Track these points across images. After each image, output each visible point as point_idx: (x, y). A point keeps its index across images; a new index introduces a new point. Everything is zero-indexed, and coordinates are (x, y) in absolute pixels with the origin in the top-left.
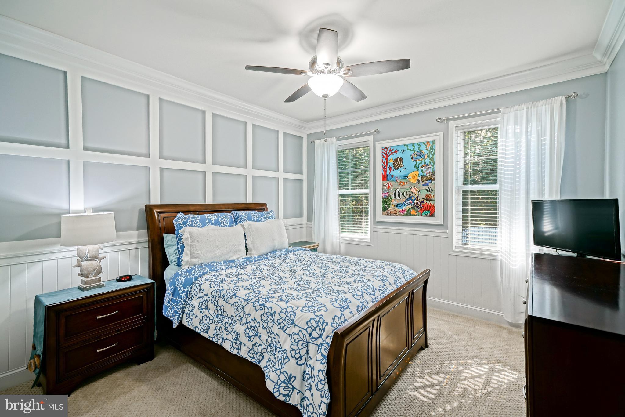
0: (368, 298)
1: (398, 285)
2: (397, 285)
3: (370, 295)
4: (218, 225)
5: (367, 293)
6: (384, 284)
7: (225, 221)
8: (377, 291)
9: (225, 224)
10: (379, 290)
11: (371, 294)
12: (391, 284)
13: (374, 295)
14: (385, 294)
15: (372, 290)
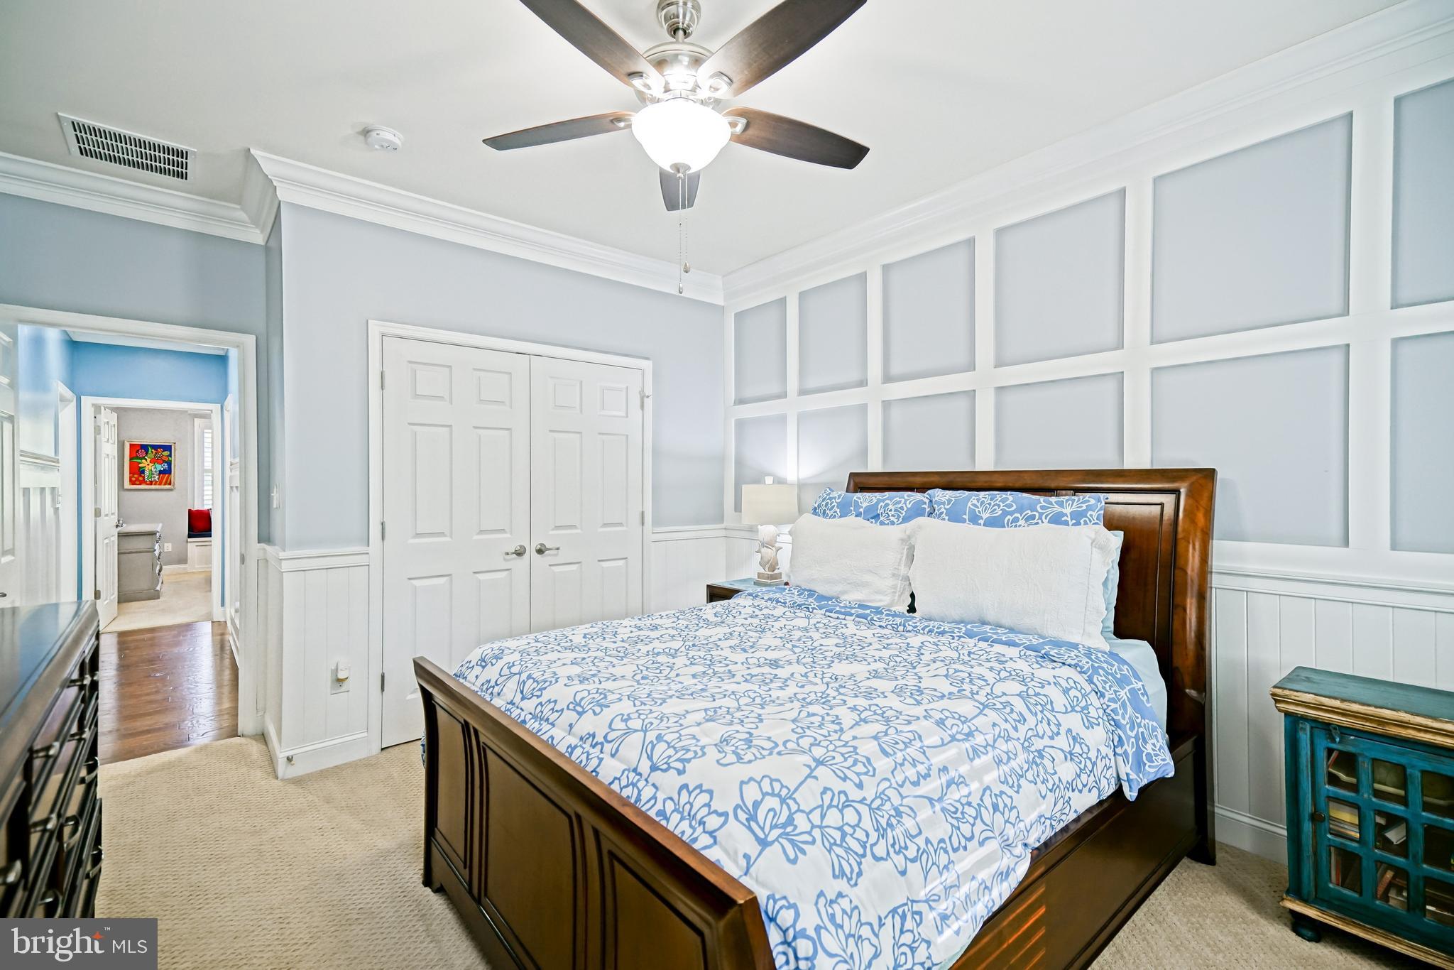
0: (510, 689)
1: (578, 752)
2: (576, 747)
3: (519, 690)
4: (872, 518)
5: (521, 680)
6: (562, 710)
7: (893, 513)
8: (535, 701)
9: (892, 518)
10: (541, 703)
11: (522, 692)
12: (571, 729)
13: (523, 699)
14: (533, 725)
15: (534, 689)
